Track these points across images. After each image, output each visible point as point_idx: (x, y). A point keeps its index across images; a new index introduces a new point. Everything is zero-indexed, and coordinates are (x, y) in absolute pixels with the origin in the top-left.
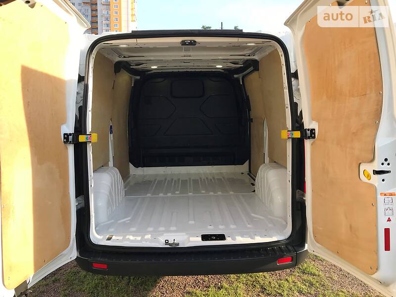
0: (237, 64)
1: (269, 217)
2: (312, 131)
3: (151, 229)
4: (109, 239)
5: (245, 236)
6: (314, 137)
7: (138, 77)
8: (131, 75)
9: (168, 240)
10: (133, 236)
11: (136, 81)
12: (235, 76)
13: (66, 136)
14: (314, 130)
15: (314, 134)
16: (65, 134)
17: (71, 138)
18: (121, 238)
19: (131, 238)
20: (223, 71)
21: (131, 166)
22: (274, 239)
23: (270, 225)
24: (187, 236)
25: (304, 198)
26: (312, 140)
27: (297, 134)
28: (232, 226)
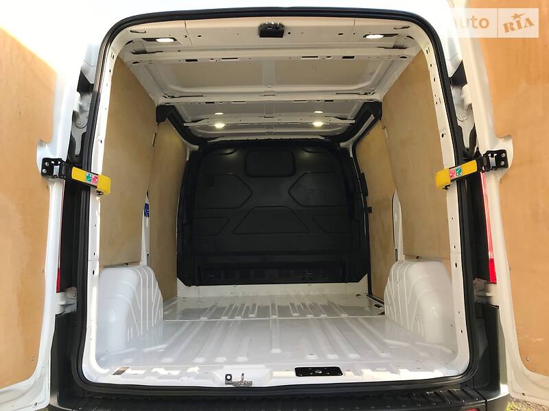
0: (346, 119)
1: (418, 343)
2: (500, 156)
3: (200, 360)
4: (119, 373)
5: (378, 369)
6: (506, 166)
7: (196, 147)
8: (184, 141)
9: (230, 375)
10: (167, 369)
11: (193, 153)
12: (342, 144)
13: (48, 164)
14: (504, 151)
15: (505, 159)
16: (45, 160)
17: (56, 168)
18: (142, 372)
19: (162, 371)
20: (323, 138)
21: (179, 282)
22: (437, 373)
23: (422, 354)
24: (268, 370)
25: (488, 294)
26: (500, 173)
27: (470, 167)
28: (353, 356)
